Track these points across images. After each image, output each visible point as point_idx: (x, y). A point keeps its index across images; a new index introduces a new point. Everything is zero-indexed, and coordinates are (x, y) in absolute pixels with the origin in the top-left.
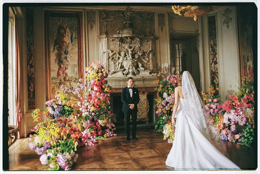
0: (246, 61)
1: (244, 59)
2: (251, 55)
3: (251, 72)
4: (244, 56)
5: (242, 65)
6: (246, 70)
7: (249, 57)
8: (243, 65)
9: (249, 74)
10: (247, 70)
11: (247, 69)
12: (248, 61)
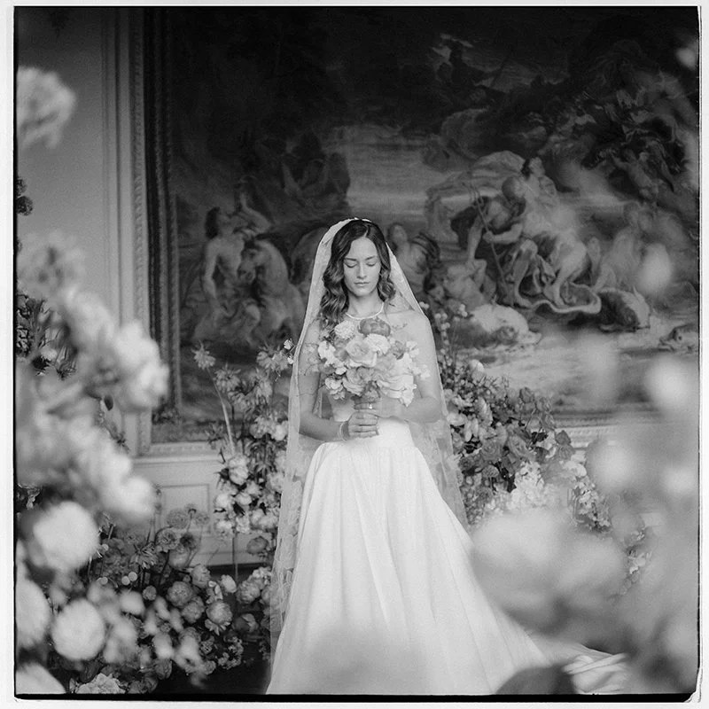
0: (198, 231)
1: (183, 223)
2: (231, 209)
3: (229, 292)
4: (182, 206)
5: (170, 249)
6: (196, 282)
7: (223, 218)
8: (176, 253)
9: (215, 303)
10: (202, 282)
11: (202, 273)
12: (213, 232)
